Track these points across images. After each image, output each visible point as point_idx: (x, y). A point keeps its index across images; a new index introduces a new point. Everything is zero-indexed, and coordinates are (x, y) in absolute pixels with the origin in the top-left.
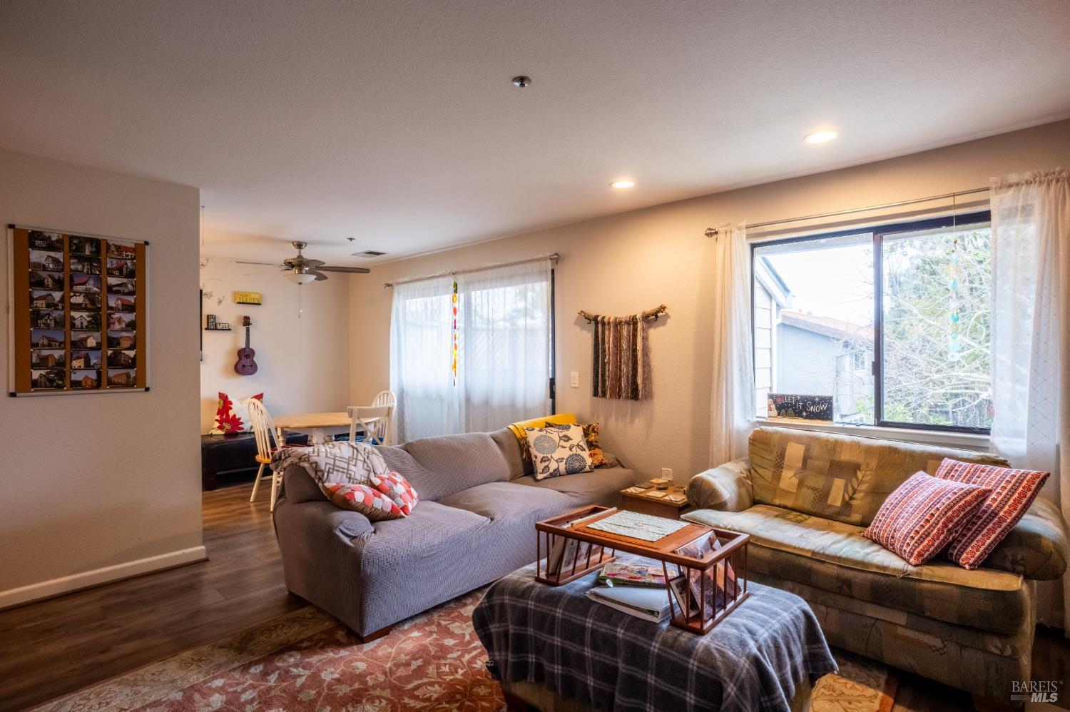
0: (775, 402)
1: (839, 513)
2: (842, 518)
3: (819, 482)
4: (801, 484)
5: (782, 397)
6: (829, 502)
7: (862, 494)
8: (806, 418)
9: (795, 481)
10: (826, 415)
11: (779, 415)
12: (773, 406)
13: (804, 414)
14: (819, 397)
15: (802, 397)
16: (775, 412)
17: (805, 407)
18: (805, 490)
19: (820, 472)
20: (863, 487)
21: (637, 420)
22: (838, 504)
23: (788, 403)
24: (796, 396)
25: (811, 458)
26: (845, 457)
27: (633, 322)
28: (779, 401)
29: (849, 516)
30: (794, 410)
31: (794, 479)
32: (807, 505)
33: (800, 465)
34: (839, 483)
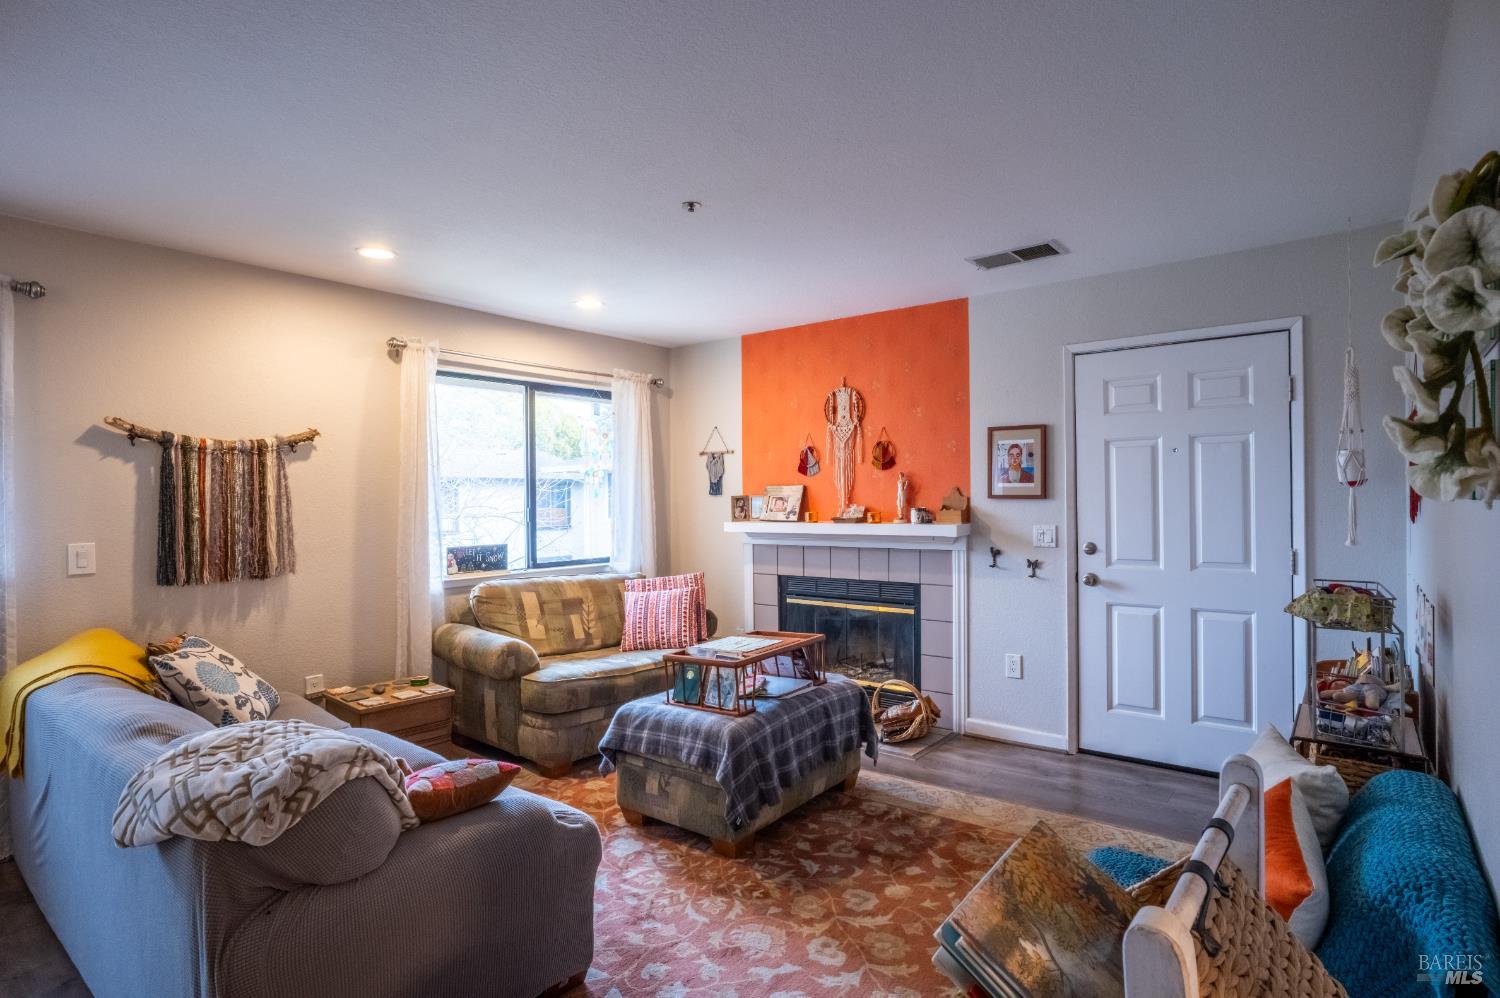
0: (456, 556)
1: (586, 644)
2: (589, 647)
3: (559, 623)
4: (547, 630)
5: (462, 550)
6: (576, 637)
7: (594, 623)
8: (485, 569)
9: (541, 627)
10: (500, 565)
11: (459, 570)
12: (454, 562)
13: (484, 565)
14: (497, 546)
15: (482, 547)
16: (455, 568)
17: (484, 558)
18: (552, 633)
19: (555, 613)
20: (592, 616)
21: (253, 613)
22: (582, 636)
23: (468, 556)
24: (476, 548)
25: (544, 603)
26: (570, 594)
27: (261, 448)
28: (460, 556)
29: (592, 643)
30: (474, 563)
31: (539, 626)
32: (562, 647)
33: (538, 612)
34: (574, 619)
